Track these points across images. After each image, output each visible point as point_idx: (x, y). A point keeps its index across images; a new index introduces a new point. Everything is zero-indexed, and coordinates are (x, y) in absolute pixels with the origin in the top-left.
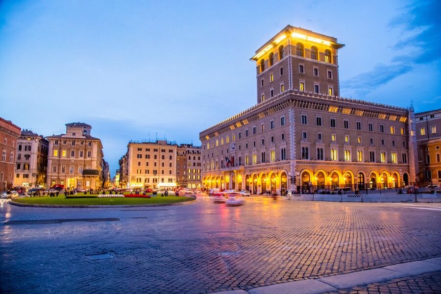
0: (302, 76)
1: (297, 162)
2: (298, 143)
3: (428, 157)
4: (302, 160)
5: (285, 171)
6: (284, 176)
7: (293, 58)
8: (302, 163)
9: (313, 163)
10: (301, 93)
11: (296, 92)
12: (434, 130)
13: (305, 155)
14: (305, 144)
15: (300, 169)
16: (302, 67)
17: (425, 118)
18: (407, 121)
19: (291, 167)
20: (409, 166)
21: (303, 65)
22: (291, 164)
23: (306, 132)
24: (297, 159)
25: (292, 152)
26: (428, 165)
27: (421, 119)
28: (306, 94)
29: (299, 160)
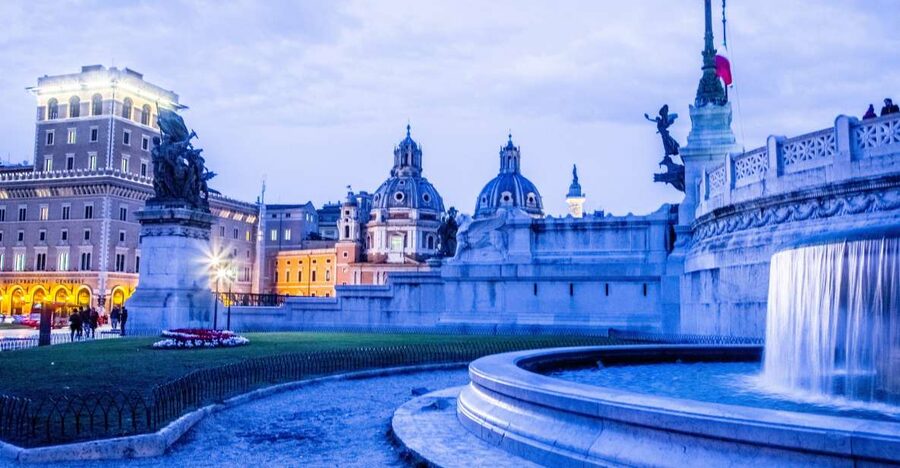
0: (127, 149)
1: (109, 276)
2: (112, 247)
3: (277, 274)
4: (116, 273)
5: (87, 287)
6: (85, 294)
7: (117, 121)
8: (115, 276)
9: (130, 277)
10: (123, 176)
11: (117, 174)
12: (288, 235)
13: (120, 266)
14: (121, 250)
15: (113, 286)
16: (127, 135)
17: (278, 216)
18: (257, 222)
19: (100, 282)
20: (251, 286)
21: (129, 131)
22: (100, 277)
23: (124, 231)
24: (109, 271)
25: (104, 260)
26: (275, 285)
27: (274, 216)
28: (130, 177)
29: (111, 273)
